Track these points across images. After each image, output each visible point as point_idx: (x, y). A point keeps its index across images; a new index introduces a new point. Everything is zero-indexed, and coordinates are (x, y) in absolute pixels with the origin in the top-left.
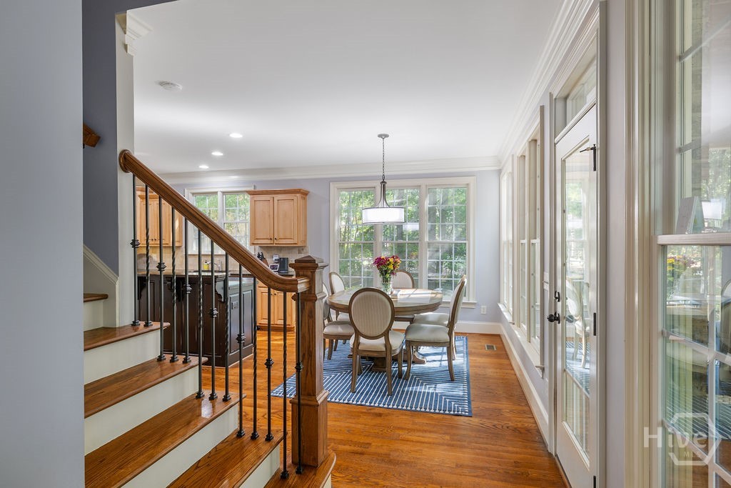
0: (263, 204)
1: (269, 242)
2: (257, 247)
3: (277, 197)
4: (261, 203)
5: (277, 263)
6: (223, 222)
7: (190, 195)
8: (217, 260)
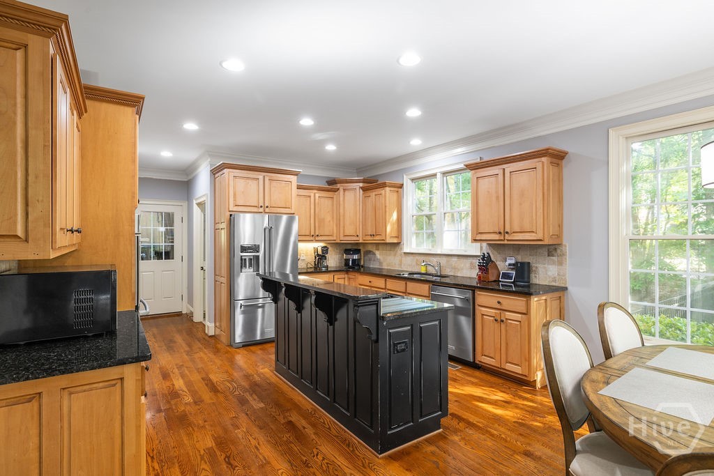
0: (490, 181)
1: (496, 237)
2: (484, 244)
3: (509, 168)
4: (486, 180)
5: (512, 269)
6: (443, 212)
7: (410, 181)
8: (434, 260)
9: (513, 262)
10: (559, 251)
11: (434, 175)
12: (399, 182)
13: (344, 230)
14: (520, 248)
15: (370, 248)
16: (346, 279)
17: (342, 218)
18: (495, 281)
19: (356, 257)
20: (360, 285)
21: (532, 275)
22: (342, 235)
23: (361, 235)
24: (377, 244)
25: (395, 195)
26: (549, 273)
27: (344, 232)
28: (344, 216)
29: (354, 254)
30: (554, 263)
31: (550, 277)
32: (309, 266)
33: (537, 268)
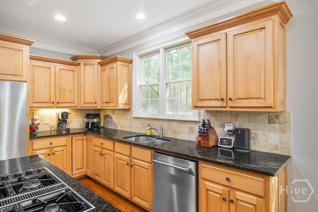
0: (212, 47)
2: (202, 111)
5: (231, 135)
6: (165, 82)
7: (138, 58)
8: (157, 125)
9: (231, 128)
10: (281, 118)
11: (158, 51)
12: (128, 57)
13: (84, 98)
14: (237, 115)
15: (108, 113)
16: (85, 140)
17: (82, 88)
18: (214, 147)
19: (95, 120)
20: (95, 146)
21: (252, 142)
22: (82, 102)
23: (99, 103)
24: (114, 110)
25: (126, 68)
26: (270, 141)
27: (84, 100)
28: (84, 86)
29: (94, 118)
30: (275, 130)
31: (271, 144)
32: (53, 129)
33: (256, 134)
